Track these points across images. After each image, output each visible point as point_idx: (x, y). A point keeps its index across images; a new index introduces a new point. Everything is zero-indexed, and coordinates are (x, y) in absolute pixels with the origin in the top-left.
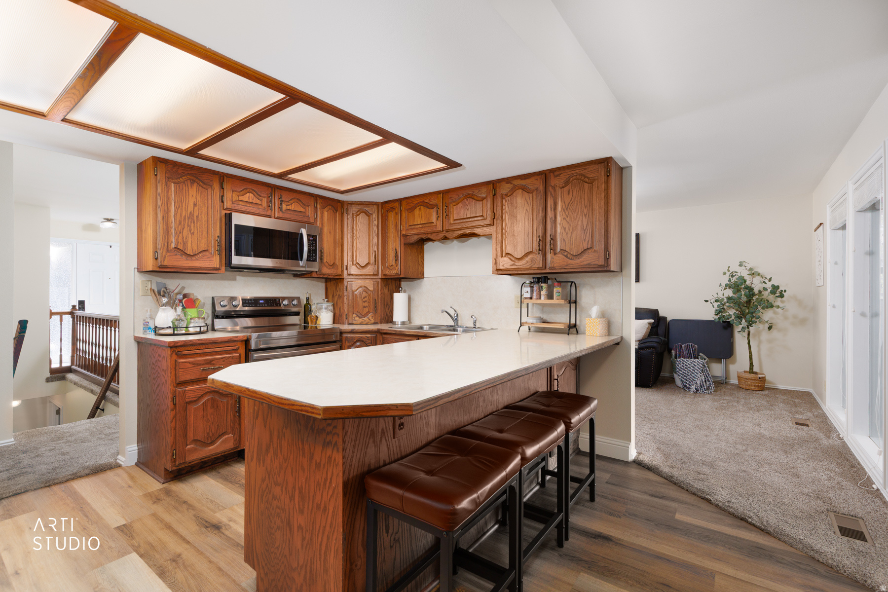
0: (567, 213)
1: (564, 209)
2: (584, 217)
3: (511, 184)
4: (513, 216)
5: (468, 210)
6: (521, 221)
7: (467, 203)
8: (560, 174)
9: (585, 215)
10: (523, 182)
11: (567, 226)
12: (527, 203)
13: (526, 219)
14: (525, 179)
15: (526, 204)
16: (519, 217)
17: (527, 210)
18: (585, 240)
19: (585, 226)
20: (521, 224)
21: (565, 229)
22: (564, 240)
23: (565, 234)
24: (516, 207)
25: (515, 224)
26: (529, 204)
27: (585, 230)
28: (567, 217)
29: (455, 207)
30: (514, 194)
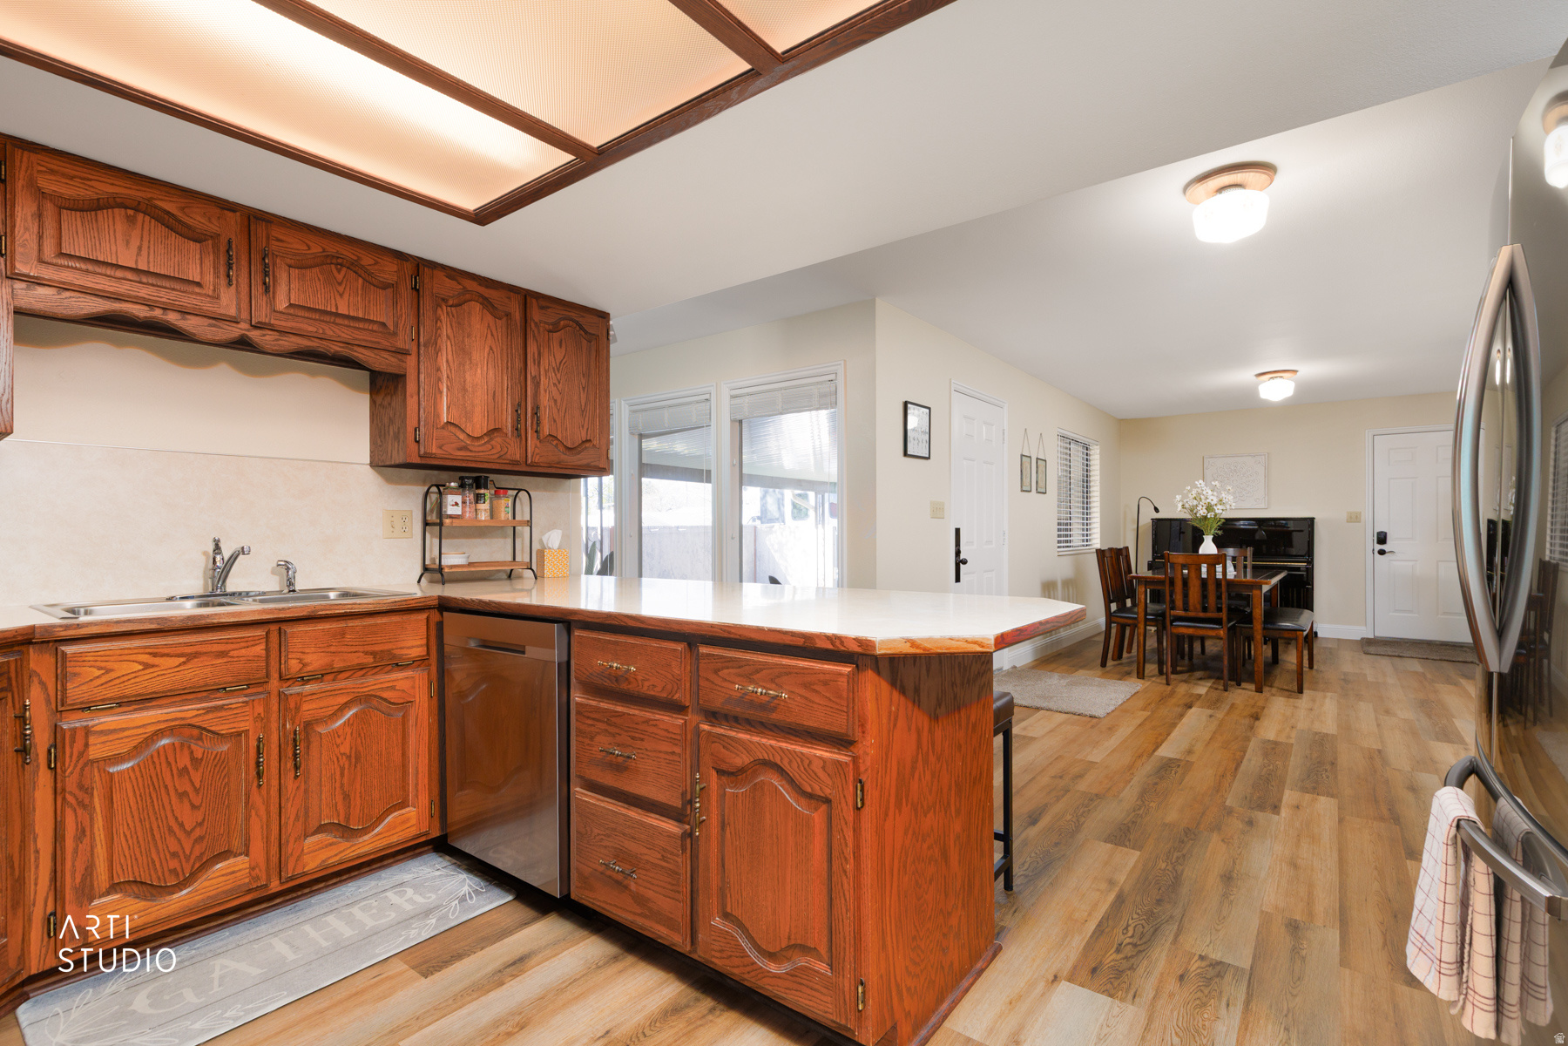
0: (558, 375)
1: (553, 368)
2: (582, 392)
3: (459, 283)
4: (463, 351)
5: (341, 295)
6: (479, 366)
7: (340, 277)
8: (548, 308)
9: (584, 388)
10: (482, 290)
11: (558, 397)
12: (492, 335)
13: (489, 365)
14: (487, 287)
15: (489, 335)
16: (476, 356)
17: (491, 348)
18: (583, 426)
19: (583, 405)
20: (479, 371)
21: (555, 401)
22: (555, 421)
23: (555, 411)
24: (469, 336)
25: (467, 367)
26: (496, 338)
27: (583, 411)
28: (559, 383)
29: (295, 272)
30: (465, 306)
